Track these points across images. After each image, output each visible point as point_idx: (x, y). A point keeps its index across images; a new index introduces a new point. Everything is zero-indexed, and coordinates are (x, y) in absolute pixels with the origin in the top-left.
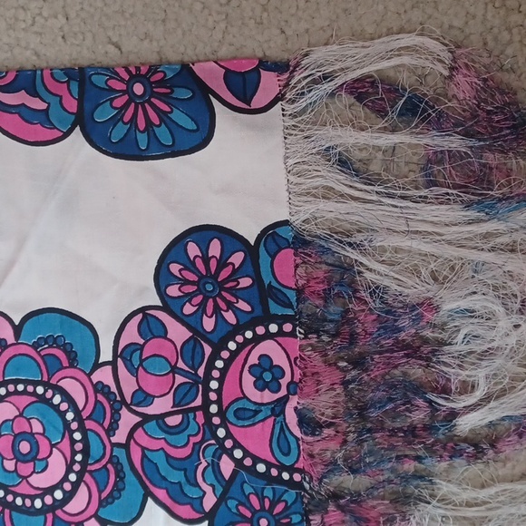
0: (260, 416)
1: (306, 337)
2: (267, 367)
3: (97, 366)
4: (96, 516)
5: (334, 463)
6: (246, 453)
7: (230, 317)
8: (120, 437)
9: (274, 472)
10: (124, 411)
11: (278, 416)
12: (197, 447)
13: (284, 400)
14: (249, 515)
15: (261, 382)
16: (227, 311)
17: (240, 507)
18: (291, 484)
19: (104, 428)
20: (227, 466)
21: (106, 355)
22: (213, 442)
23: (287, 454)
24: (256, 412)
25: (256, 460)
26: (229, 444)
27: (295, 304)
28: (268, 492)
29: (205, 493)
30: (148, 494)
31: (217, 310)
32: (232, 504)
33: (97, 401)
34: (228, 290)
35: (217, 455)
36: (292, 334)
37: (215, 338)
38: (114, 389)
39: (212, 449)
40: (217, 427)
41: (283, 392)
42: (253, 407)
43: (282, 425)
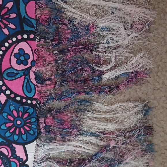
0: (18, 76)
1: (40, 41)
2: (22, 54)
5: (50, 95)
6: (12, 92)
7: (6, 31)
9: (24, 101)
11: (26, 75)
13: (30, 68)
14: (12, 119)
15: (19, 61)
16: (4, 28)
17: (8, 116)
18: (31, 105)
20: (3, 98)
23: (30, 92)
24: (17, 74)
25: (16, 95)
26: (4, 88)
27: (35, 26)
28: (21, 109)
32: (5, 115)
34: (5, 19)
36: (34, 39)
41: (29, 65)
42: (15, 72)
43: (28, 79)
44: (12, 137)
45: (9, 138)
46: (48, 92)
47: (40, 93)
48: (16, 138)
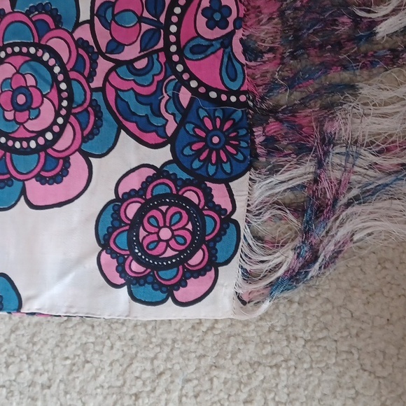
0: (211, 50)
2: (217, 9)
3: (78, 24)
4: (80, 150)
5: (274, 81)
6: (201, 84)
8: (97, 82)
9: (224, 97)
10: (101, 60)
11: (226, 48)
12: (160, 84)
13: (232, 33)
14: (203, 134)
15: (211, 23)
17: (196, 130)
18: (239, 104)
19: (84, 77)
20: (185, 96)
21: (85, 15)
22: (173, 77)
23: (233, 80)
24: (208, 47)
25: (209, 89)
26: (186, 76)
28: (219, 113)
29: (167, 121)
30: (121, 127)
32: (189, 127)
33: (79, 55)
35: (177, 88)
38: (92, 43)
39: (173, 84)
40: (177, 63)
41: (230, 28)
42: (205, 43)
43: (230, 54)
44: (204, 169)
45: (199, 172)
46: (269, 75)
47: (254, 79)
48: (212, 170)
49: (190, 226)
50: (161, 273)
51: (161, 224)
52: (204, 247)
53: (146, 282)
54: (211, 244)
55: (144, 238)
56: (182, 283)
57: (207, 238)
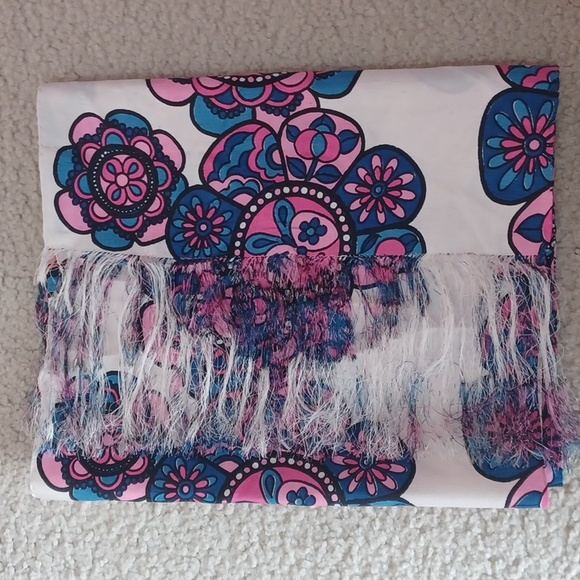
0: (281, 225)
1: (339, 262)
2: (317, 232)
3: (316, 95)
4: (196, 94)
6: (253, 215)
7: (355, 205)
8: (261, 115)
9: (240, 235)
10: (281, 119)
11: (282, 239)
12: (257, 175)
13: (294, 244)
14: (209, 216)
15: (306, 226)
16: (360, 203)
17: (213, 210)
18: (232, 248)
19: (266, 101)
20: (243, 199)
21: (325, 104)
22: (261, 189)
23: (254, 245)
24: (284, 223)
25: (249, 222)
26: (261, 201)
27: (363, 255)
28: (226, 231)
29: (223, 182)
30: (219, 137)
31: (361, 195)
32: (216, 203)
33: (288, 94)
34: (376, 204)
35: (252, 192)
36: (342, 252)
37: (339, 192)
38: (298, 109)
39: (255, 187)
40: (273, 193)
41: (299, 244)
42: (288, 220)
43: (276, 242)
44: (179, 216)
45: (177, 212)
48: (178, 223)
49: (129, 203)
50: (85, 178)
51: (131, 176)
52: (110, 217)
53: (76, 163)
54: (112, 224)
55: (118, 160)
56: (76, 200)
57: (118, 220)
